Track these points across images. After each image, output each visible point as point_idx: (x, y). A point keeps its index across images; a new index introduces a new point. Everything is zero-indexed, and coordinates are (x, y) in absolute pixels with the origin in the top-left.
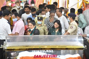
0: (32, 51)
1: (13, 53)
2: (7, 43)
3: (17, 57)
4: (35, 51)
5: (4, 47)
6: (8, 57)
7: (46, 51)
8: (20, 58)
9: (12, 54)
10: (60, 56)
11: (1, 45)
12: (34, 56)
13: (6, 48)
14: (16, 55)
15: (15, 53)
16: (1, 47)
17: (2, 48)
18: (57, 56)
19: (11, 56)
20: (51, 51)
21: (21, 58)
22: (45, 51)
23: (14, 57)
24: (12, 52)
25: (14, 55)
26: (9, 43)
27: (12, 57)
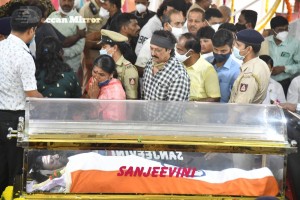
0: (113, 152)
1: (49, 156)
2: (31, 122)
3: (61, 172)
4: (122, 152)
5: (19, 135)
6: (31, 171)
7: (158, 154)
8: (72, 174)
9: (46, 159)
10: (204, 174)
11: (10, 129)
12: (118, 169)
13: (26, 140)
14: (59, 164)
16: (9, 136)
17: (15, 139)
18: (197, 173)
19: (41, 165)
22: (154, 153)
23: (52, 169)
24: (46, 155)
25: (52, 163)
27: (44, 169)
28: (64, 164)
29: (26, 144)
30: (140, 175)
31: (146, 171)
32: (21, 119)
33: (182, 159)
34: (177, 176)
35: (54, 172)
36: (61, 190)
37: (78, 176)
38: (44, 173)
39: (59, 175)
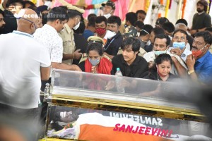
1: (65, 113)
3: (73, 124)
6: (52, 122)
7: (144, 119)
8: (81, 126)
10: (178, 137)
12: (114, 126)
13: (50, 97)
14: (72, 118)
15: (70, 113)
18: (172, 136)
20: (157, 121)
21: (83, 127)
25: (67, 117)
27: (61, 121)
30: (130, 132)
31: (134, 129)
33: (161, 125)
34: (158, 135)
35: (68, 124)
36: (72, 137)
38: (61, 124)
39: (71, 126)
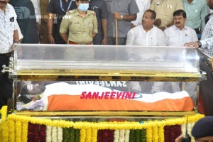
0: (77, 82)
1: (32, 85)
2: (18, 61)
3: (41, 96)
5: (10, 71)
6: (20, 95)
7: (109, 82)
8: (49, 97)
10: (141, 96)
11: (4, 66)
12: (81, 94)
13: (15, 74)
14: (39, 90)
15: (37, 85)
16: (4, 71)
20: (122, 83)
21: (51, 98)
23: (34, 94)
25: (34, 89)
26: (24, 61)
28: (43, 90)
29: (15, 76)
30: (96, 98)
31: (100, 95)
32: (11, 59)
33: (126, 86)
34: (122, 98)
35: (36, 96)
36: (41, 109)
37: (53, 99)
38: (29, 96)
39: (39, 98)
